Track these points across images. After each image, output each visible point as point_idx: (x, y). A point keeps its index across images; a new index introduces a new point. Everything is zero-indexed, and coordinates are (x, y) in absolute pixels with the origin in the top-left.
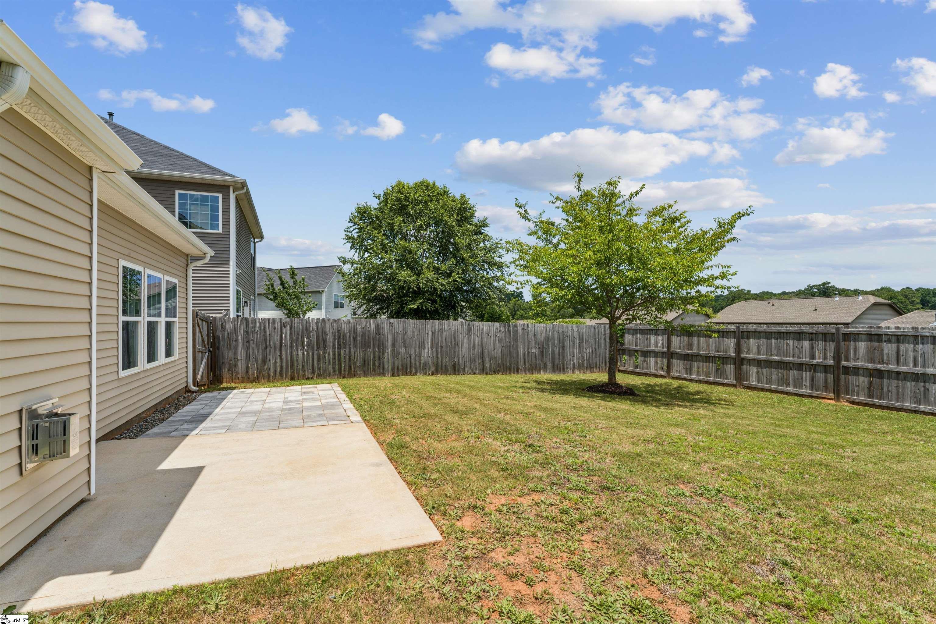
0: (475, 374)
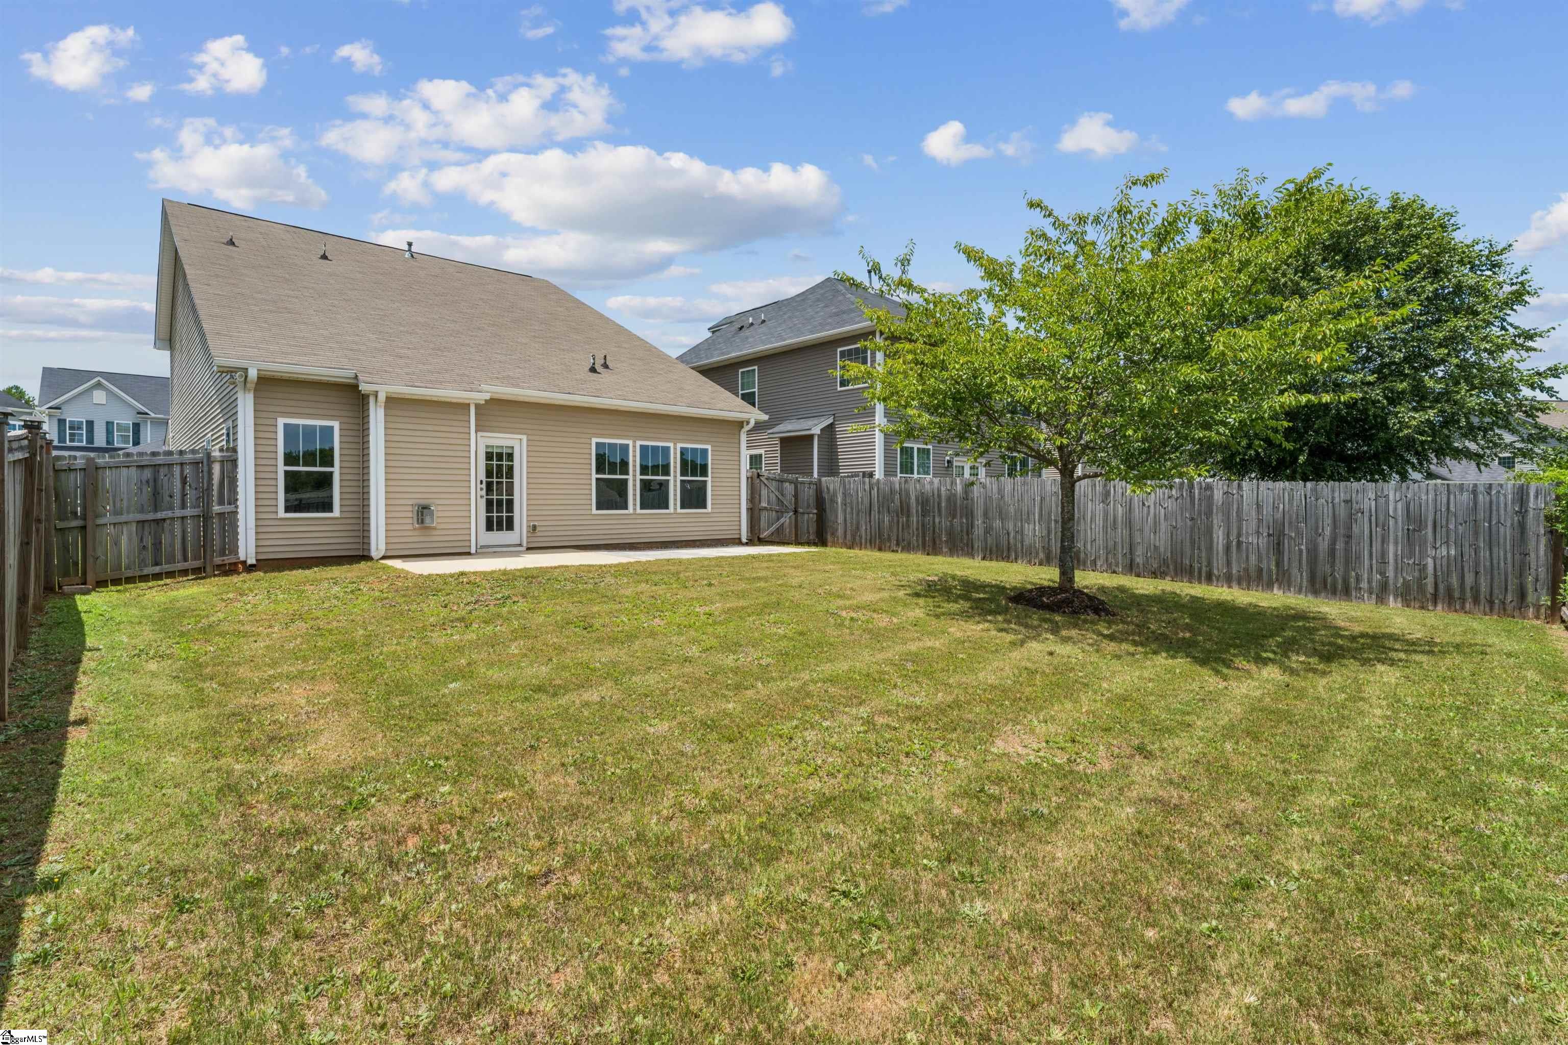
0: (1114, 572)
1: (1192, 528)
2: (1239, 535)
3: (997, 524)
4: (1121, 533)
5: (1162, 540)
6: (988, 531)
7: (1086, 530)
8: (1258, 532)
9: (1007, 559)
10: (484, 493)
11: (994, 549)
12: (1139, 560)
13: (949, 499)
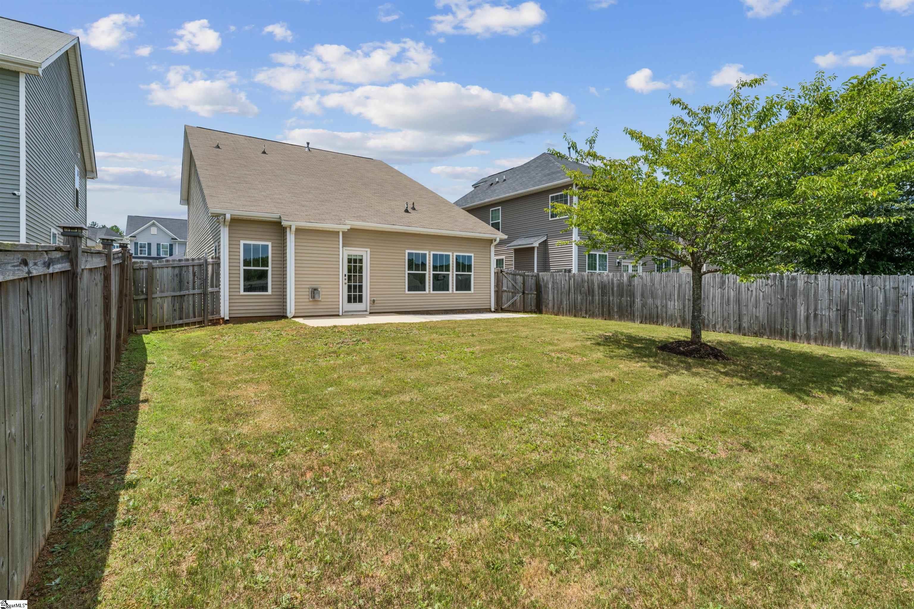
0: (728, 332)
1: (782, 305)
2: (816, 310)
3: (650, 301)
4: (733, 308)
5: (761, 312)
6: (644, 305)
7: (709, 305)
8: (829, 308)
9: (656, 323)
10: (346, 281)
11: (648, 316)
12: (745, 325)
13: (619, 286)
